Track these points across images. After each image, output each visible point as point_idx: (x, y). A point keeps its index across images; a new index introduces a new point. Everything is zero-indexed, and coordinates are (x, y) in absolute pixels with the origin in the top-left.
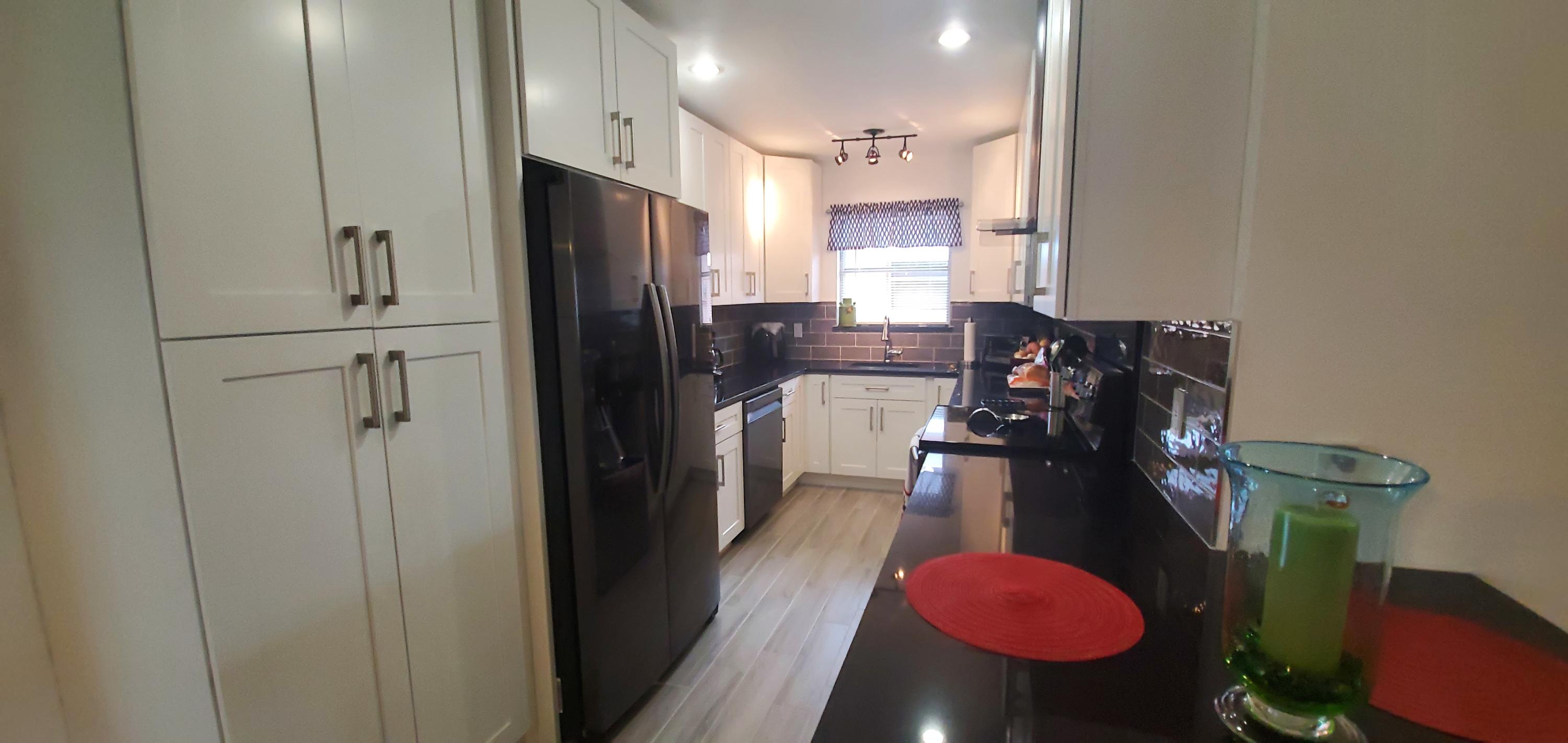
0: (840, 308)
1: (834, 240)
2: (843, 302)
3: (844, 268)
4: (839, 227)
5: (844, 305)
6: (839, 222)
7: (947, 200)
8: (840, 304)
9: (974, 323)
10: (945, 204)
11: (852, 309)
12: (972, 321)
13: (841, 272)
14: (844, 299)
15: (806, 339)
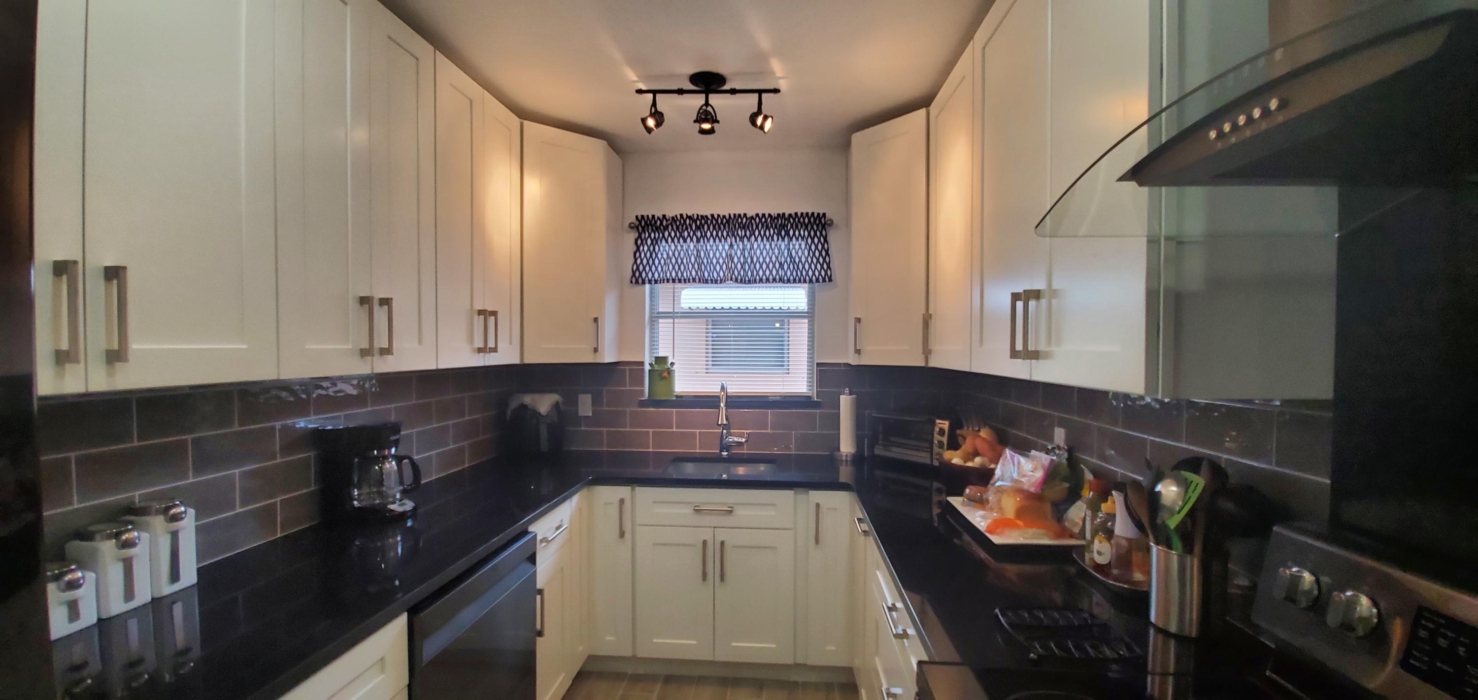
0: (650, 371)
1: (641, 268)
2: (655, 364)
3: (656, 311)
4: (649, 249)
5: (656, 367)
6: (649, 242)
7: (810, 214)
8: (651, 365)
9: (854, 396)
10: (806, 220)
11: (669, 373)
12: (850, 394)
13: (651, 317)
14: (657, 358)
15: (596, 420)
